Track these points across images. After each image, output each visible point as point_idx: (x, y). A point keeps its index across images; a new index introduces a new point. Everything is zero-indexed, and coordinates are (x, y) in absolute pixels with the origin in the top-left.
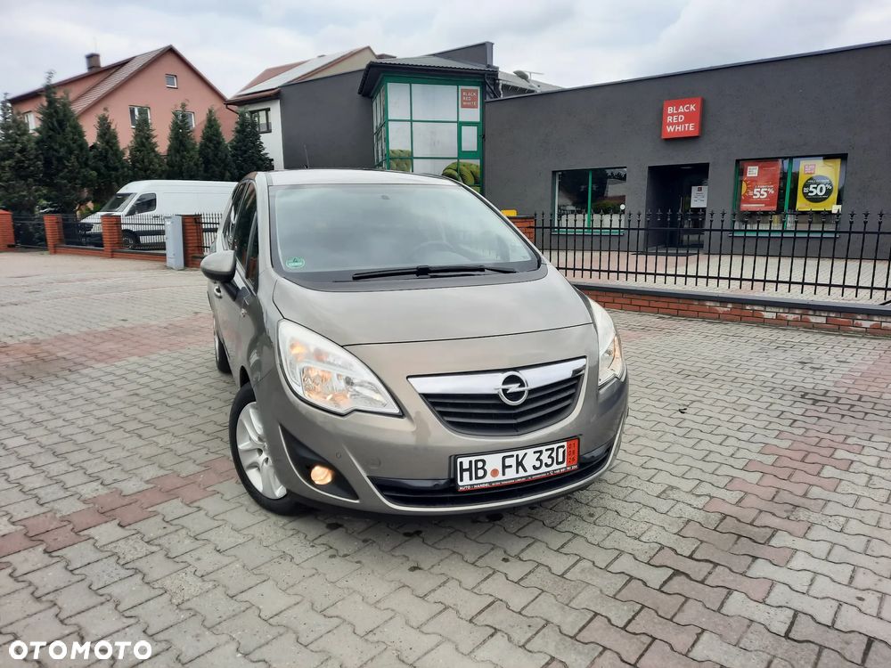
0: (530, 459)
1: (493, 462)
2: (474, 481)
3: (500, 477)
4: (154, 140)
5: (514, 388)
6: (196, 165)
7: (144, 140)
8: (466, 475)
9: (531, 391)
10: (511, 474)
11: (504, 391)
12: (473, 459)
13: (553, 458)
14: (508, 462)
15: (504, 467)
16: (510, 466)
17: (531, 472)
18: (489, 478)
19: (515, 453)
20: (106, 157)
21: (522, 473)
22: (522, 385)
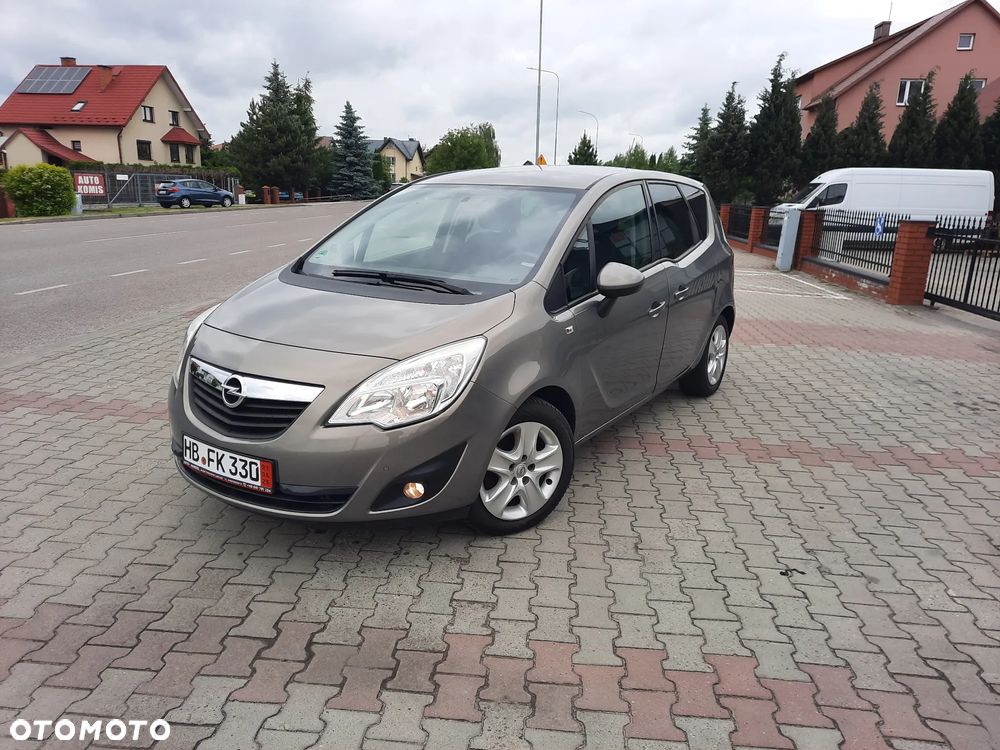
0: (227, 462)
1: (203, 449)
2: (192, 461)
3: (206, 467)
4: (881, 120)
5: (232, 389)
6: (925, 149)
7: (867, 121)
8: (188, 452)
9: (248, 400)
10: (213, 468)
11: (226, 390)
12: (193, 441)
13: (246, 471)
14: (213, 456)
15: (209, 460)
16: (213, 461)
17: (227, 474)
18: (199, 463)
19: (216, 450)
20: (817, 143)
21: (220, 472)
22: (240, 391)
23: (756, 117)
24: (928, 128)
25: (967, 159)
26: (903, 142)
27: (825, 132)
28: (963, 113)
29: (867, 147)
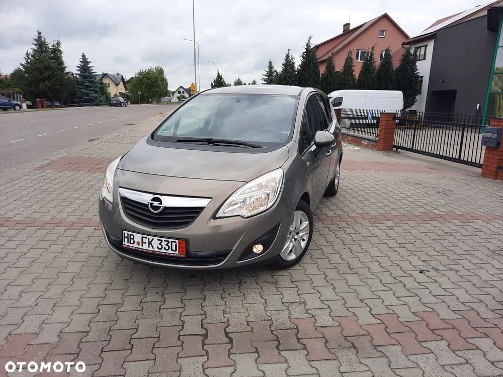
0: (156, 243)
1: (138, 237)
2: (129, 244)
3: (140, 247)
4: (354, 68)
5: (156, 204)
6: (373, 81)
7: (348, 68)
8: (126, 239)
9: (165, 208)
10: (145, 247)
11: (151, 204)
12: (130, 233)
13: (169, 247)
14: (145, 240)
15: (143, 242)
16: (145, 243)
17: (156, 249)
18: (135, 245)
19: (148, 237)
20: (327, 78)
21: (151, 248)
22: (161, 203)
23: (300, 66)
24: (373, 72)
25: (390, 86)
26: (363, 78)
27: (331, 74)
28: (387, 65)
29: (348, 81)
